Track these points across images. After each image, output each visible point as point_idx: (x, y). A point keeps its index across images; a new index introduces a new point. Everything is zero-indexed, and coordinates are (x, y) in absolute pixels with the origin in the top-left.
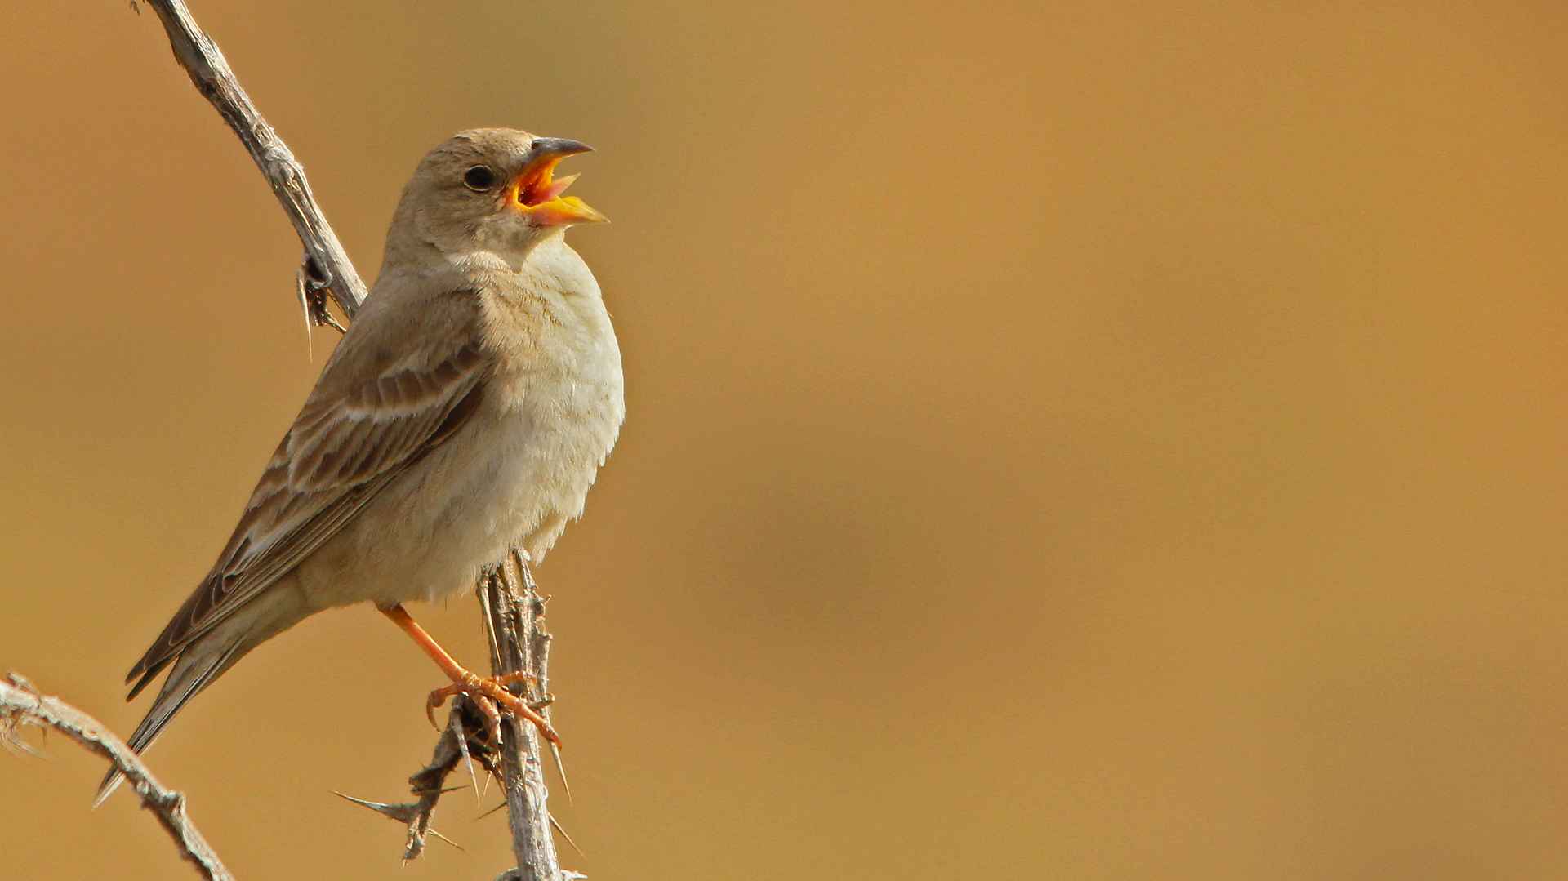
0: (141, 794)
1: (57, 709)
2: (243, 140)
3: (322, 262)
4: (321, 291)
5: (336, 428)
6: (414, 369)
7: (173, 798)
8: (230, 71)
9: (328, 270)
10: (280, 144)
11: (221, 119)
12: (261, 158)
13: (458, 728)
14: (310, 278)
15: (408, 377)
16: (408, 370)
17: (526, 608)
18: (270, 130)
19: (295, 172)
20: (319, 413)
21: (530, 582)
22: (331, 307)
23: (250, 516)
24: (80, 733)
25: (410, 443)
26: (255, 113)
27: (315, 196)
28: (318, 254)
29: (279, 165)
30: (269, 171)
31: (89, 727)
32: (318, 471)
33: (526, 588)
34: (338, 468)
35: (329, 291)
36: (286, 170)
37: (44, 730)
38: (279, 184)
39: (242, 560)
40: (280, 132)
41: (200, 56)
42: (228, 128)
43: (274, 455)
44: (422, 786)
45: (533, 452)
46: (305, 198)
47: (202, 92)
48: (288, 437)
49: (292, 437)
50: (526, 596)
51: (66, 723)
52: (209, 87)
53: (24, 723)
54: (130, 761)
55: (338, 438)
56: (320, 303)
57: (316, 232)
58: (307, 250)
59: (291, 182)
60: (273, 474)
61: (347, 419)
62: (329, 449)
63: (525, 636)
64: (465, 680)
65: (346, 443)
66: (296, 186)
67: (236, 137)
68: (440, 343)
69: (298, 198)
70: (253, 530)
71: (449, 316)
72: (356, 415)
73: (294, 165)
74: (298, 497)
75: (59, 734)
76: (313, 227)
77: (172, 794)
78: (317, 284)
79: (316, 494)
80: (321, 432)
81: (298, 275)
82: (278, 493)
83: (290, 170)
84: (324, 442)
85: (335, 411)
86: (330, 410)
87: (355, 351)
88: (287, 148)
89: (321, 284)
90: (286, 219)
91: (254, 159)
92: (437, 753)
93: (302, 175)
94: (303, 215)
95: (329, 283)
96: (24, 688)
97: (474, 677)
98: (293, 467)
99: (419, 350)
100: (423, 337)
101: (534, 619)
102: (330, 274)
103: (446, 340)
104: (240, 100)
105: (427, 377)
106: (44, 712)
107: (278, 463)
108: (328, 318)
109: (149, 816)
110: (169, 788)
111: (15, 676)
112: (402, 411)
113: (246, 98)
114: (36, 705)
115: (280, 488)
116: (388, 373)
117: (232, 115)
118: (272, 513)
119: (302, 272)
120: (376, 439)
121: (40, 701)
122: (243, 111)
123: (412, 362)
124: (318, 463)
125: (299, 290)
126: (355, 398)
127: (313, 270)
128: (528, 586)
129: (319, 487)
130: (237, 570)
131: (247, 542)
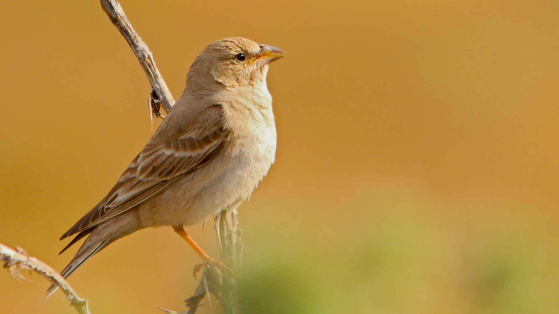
0: (70, 299)
1: (36, 263)
2: (128, 42)
3: (158, 92)
4: (158, 104)
5: (159, 156)
6: (193, 137)
7: (83, 301)
8: (124, 14)
9: (160, 95)
10: (143, 44)
11: (120, 33)
12: (135, 49)
13: (205, 280)
14: (153, 98)
15: (190, 140)
16: (191, 137)
17: (234, 233)
18: (139, 38)
19: (149, 55)
20: (152, 149)
21: (237, 223)
22: (162, 111)
23: (119, 185)
24: (45, 273)
25: (189, 166)
26: (134, 31)
27: (156, 65)
28: (157, 89)
29: (142, 52)
30: (138, 55)
31: (49, 271)
32: (150, 172)
33: (235, 225)
34: (158, 172)
35: (161, 104)
36: (145, 54)
37: (30, 271)
38: (142, 60)
39: (113, 202)
40: (143, 39)
41: (112, 8)
42: (123, 37)
43: (132, 162)
44: (190, 303)
45: (239, 172)
46: (152, 66)
47: (112, 22)
48: (138, 156)
49: (140, 156)
50: (234, 228)
51: (39, 269)
52: (115, 20)
53: (22, 268)
54: (65, 286)
55: (160, 161)
56: (157, 109)
57: (156, 80)
58: (152, 87)
59: (146, 59)
60: (131, 170)
61: (164, 153)
62: (155, 164)
63: (233, 244)
64: (208, 260)
65: (163, 163)
66: (149, 61)
67: (126, 40)
68: (205, 129)
69: (150, 66)
70: (120, 191)
71: (210, 118)
72: (168, 152)
73: (148, 53)
74: (139, 182)
75: (36, 273)
76: (155, 77)
77: (82, 300)
78: (156, 101)
79: (148, 182)
80: (153, 157)
81: (148, 97)
82: (132, 178)
83: (146, 54)
84: (154, 161)
85: (159, 149)
86: (157, 148)
87: (169, 127)
88: (146, 46)
89: (158, 101)
90: (144, 74)
91: (133, 50)
92: (197, 291)
93: (151, 57)
94: (151, 73)
95: (161, 101)
96: (22, 253)
97: (212, 259)
98: (139, 168)
99: (196, 130)
100: (199, 125)
101: (237, 238)
102: (161, 97)
103: (208, 127)
104: (127, 25)
105: (199, 142)
106: (30, 264)
107: (133, 166)
108: (160, 115)
109: (73, 308)
110: (81, 297)
111: (19, 249)
112: (187, 154)
113: (130, 25)
114: (26, 260)
115: (133, 176)
116: (183, 137)
117: (124, 32)
118: (128, 185)
119: (150, 96)
120: (175, 163)
121: (28, 260)
122: (129, 30)
123: (193, 134)
124: (150, 169)
125: (149, 103)
126: (168, 146)
127: (155, 95)
128: (236, 224)
129: (149, 179)
130: (111, 206)
131: (116, 196)
